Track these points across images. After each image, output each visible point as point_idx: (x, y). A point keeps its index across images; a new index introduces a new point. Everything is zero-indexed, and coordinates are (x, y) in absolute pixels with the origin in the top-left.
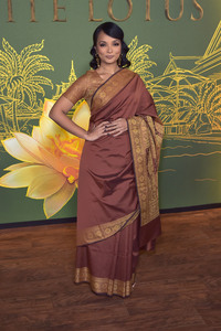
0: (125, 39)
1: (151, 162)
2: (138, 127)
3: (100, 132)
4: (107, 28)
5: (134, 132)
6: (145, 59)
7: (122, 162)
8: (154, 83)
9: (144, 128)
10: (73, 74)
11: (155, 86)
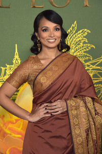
0: (64, 26)
1: (91, 144)
2: (77, 108)
3: (42, 113)
4: (48, 14)
5: (73, 113)
6: (84, 43)
7: (64, 143)
8: (93, 64)
9: (83, 109)
10: (17, 57)
11: (94, 67)
